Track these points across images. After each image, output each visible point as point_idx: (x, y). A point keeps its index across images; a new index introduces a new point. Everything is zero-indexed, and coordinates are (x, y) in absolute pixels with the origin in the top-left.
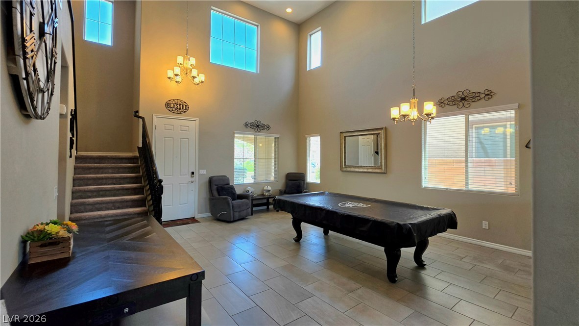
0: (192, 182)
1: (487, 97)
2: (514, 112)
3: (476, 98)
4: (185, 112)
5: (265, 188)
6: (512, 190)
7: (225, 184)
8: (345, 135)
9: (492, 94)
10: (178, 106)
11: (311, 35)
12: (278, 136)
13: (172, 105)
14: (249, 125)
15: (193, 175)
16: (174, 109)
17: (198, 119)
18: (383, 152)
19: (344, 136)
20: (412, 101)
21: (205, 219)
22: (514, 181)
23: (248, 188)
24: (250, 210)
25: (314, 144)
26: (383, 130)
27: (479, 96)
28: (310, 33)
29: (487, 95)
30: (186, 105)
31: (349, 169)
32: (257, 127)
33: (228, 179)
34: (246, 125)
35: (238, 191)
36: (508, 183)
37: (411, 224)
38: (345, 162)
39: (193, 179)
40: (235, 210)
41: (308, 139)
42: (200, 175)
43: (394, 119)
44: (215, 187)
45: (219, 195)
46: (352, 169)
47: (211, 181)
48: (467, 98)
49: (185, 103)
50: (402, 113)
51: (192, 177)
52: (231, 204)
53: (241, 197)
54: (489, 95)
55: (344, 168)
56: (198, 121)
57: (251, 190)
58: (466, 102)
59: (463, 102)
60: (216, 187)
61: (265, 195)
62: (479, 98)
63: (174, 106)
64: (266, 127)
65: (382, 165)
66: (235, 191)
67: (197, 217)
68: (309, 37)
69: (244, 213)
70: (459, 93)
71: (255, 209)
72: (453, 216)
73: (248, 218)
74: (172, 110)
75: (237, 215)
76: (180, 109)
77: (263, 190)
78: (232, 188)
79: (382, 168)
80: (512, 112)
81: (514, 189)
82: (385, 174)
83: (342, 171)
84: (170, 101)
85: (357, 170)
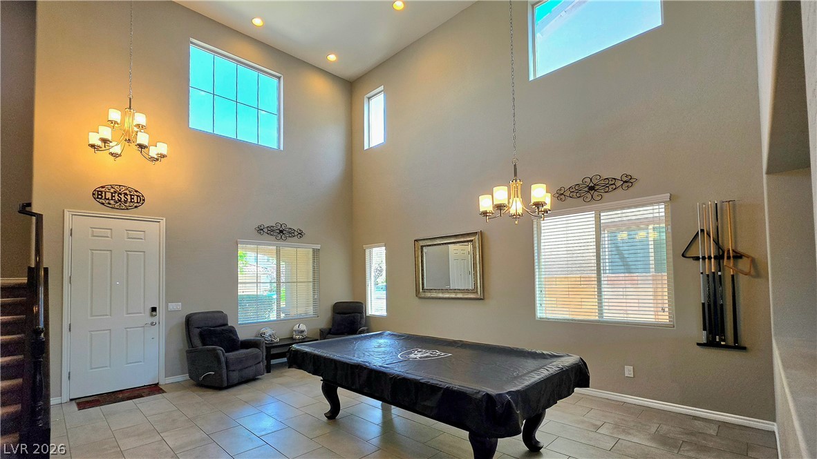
0: (152, 324)
1: (626, 184)
2: (663, 206)
3: (610, 187)
4: (136, 207)
5: (296, 327)
6: (664, 318)
7: (219, 324)
8: (422, 243)
9: (632, 181)
10: (122, 196)
11: (369, 98)
12: (318, 247)
13: (109, 195)
14: (266, 230)
15: (154, 313)
16: (112, 202)
17: (165, 219)
18: (478, 268)
19: (420, 245)
20: (512, 184)
21: (178, 386)
22: (667, 305)
23: (263, 330)
24: (262, 366)
25: (377, 257)
26: (477, 236)
27: (614, 184)
28: (369, 95)
29: (626, 182)
30: (138, 196)
31: (428, 295)
32: (280, 233)
33: (225, 317)
34: (260, 230)
35: (242, 335)
36: (660, 309)
37: (509, 393)
38: (423, 284)
39: (155, 319)
40: (232, 368)
41: (367, 252)
42: (168, 312)
43: (485, 213)
44: (197, 331)
45: (204, 344)
46: (434, 295)
47: (189, 320)
48: (597, 187)
49: (136, 191)
50: (496, 203)
51: (152, 315)
52: (223, 359)
53: (247, 344)
54: (628, 181)
55: (420, 292)
56: (163, 222)
57: (268, 332)
58: (596, 193)
59: (592, 192)
60: (199, 330)
61: (295, 339)
62: (614, 187)
63: (112, 196)
64: (296, 233)
65: (477, 288)
66: (236, 335)
67: (164, 381)
68: (366, 100)
69: (249, 372)
70: (586, 180)
71: (273, 362)
72: (583, 367)
73: (258, 379)
74: (109, 204)
75: (235, 376)
76: (126, 202)
77: (292, 331)
78: (232, 331)
79: (477, 292)
80: (660, 207)
81: (667, 317)
82: (481, 301)
83: (420, 298)
84: (103, 187)
85: (441, 295)
